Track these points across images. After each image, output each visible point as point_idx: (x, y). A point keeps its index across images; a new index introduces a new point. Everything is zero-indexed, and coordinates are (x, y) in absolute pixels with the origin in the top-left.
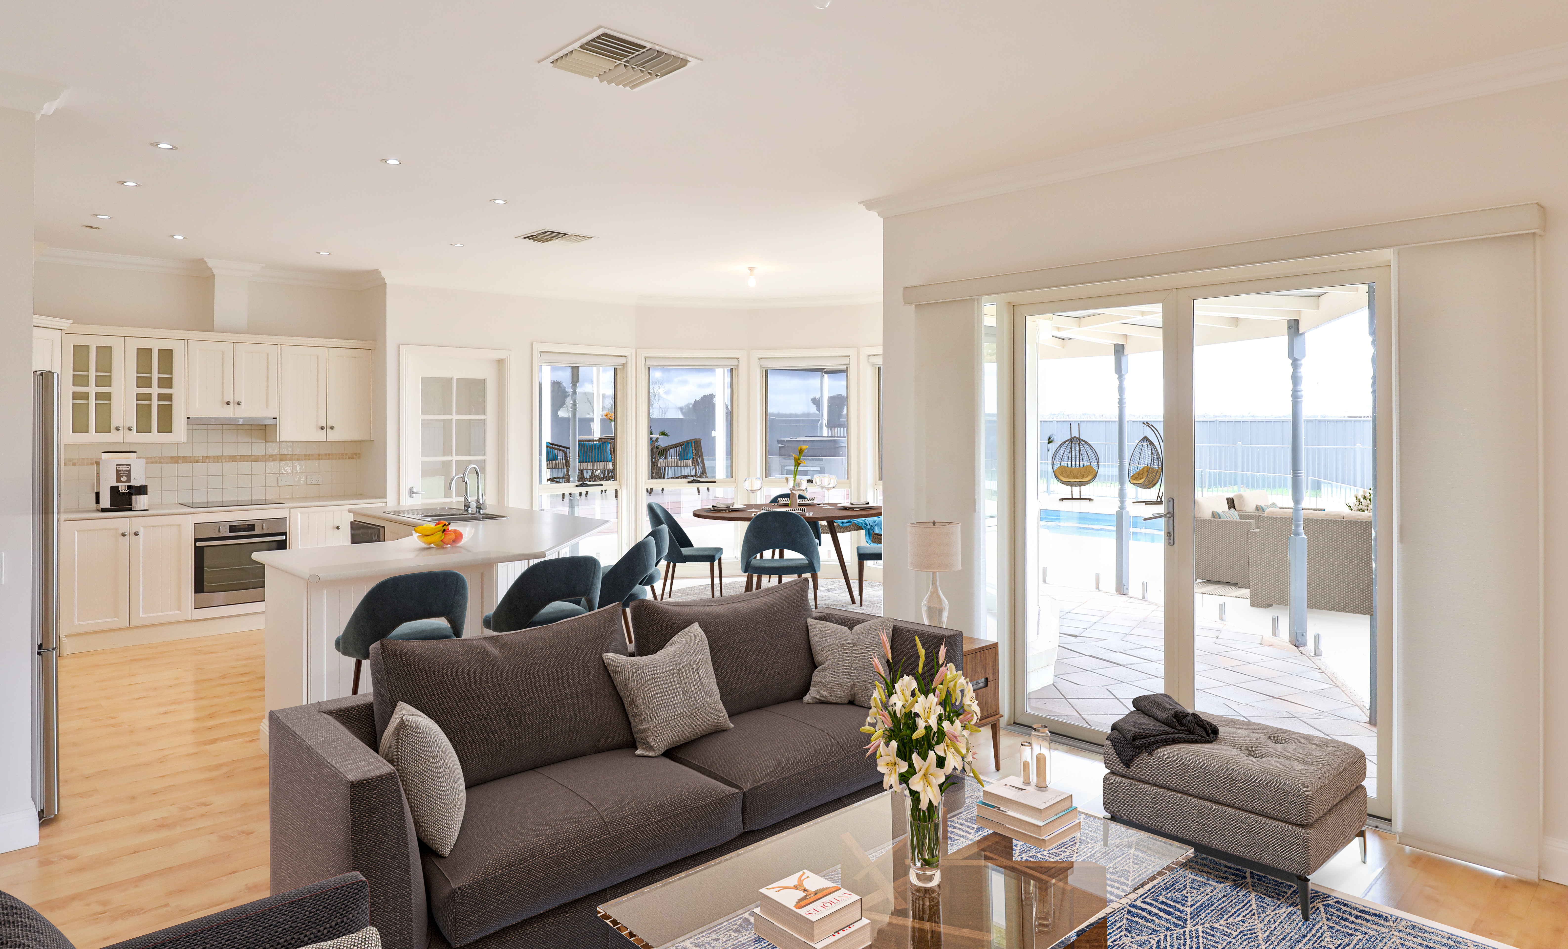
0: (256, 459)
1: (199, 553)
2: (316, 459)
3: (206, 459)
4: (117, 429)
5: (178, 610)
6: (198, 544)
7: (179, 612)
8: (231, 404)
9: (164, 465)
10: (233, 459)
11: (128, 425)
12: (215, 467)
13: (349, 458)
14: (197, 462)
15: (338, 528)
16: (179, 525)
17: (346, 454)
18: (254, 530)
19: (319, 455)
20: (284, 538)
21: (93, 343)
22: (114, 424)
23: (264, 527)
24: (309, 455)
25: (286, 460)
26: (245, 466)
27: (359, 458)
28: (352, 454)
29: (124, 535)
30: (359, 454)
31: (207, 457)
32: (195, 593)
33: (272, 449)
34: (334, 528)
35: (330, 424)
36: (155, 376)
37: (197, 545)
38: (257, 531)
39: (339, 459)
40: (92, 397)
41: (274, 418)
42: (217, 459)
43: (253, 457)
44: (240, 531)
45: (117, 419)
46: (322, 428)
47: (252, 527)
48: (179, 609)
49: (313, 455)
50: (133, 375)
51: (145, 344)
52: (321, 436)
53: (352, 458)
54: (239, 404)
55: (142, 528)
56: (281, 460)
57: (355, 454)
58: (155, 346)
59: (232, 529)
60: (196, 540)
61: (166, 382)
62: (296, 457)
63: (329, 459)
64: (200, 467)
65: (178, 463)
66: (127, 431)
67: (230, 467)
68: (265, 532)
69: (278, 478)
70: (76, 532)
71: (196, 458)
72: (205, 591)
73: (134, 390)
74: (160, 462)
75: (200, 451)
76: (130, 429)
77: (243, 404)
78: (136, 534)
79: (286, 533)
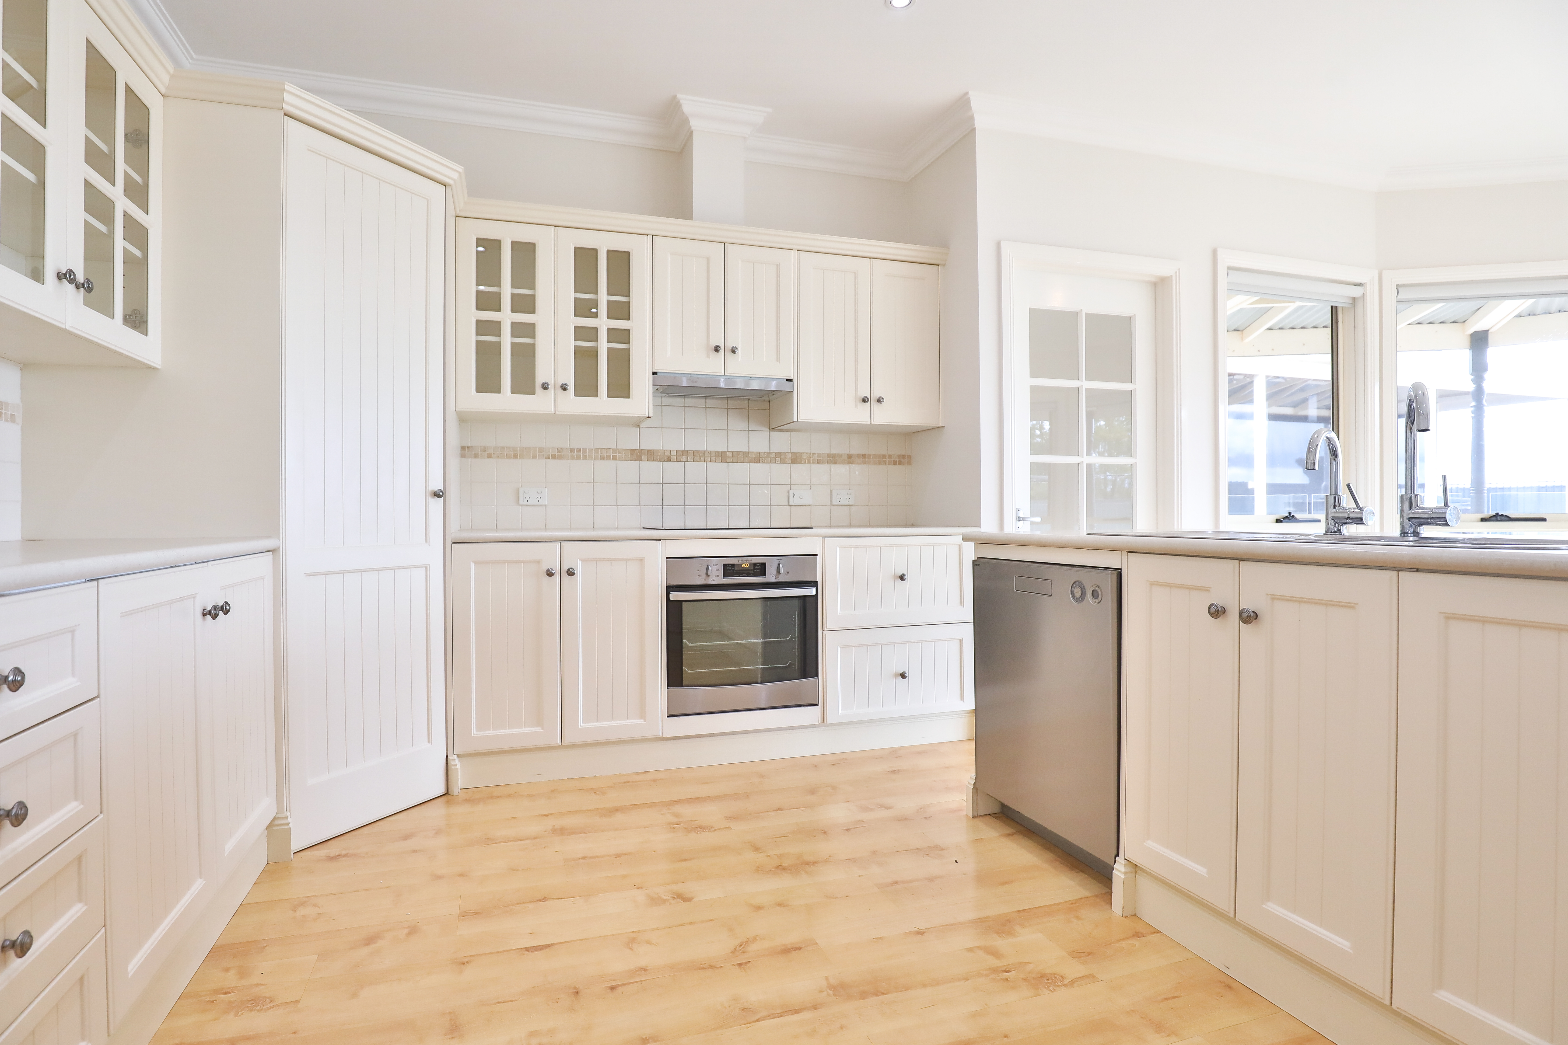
0: (756, 459)
1: (674, 611)
2: (844, 463)
3: (682, 455)
4: (545, 387)
5: (641, 719)
6: (674, 596)
7: (641, 721)
8: (722, 351)
9: (621, 463)
10: (722, 457)
11: (560, 382)
12: (695, 470)
13: (895, 463)
14: (669, 460)
15: (902, 578)
16: (641, 560)
17: (890, 456)
18: (764, 574)
19: (850, 456)
20: (814, 593)
21: (507, 235)
22: (539, 380)
23: (781, 571)
24: (834, 456)
25: (800, 463)
26: (739, 470)
27: (909, 463)
28: (899, 456)
29: (550, 573)
30: (910, 457)
31: (684, 453)
32: (668, 686)
33: (780, 442)
34: (895, 577)
35: (877, 394)
36: (603, 298)
37: (671, 598)
38: (771, 577)
39: (880, 463)
40: (506, 330)
41: (788, 380)
42: (698, 456)
43: (751, 456)
44: (740, 575)
45: (544, 372)
46: (865, 400)
47: (760, 569)
48: (642, 715)
49: (840, 456)
50: (568, 295)
51: (587, 240)
52: (861, 416)
53: (900, 463)
54: (733, 351)
55: (580, 563)
56: (794, 461)
57: (904, 457)
58: (603, 244)
59: (729, 570)
60: (670, 589)
61: (620, 311)
62: (815, 457)
63: (865, 463)
64: (673, 469)
65: (641, 460)
66: (560, 391)
67: (718, 470)
68: (782, 579)
69: (788, 492)
70: (473, 566)
71: (668, 454)
72: (684, 683)
73: (570, 321)
74: (615, 458)
75: (673, 442)
76: (564, 388)
77: (739, 352)
78: (571, 573)
79: (817, 582)
